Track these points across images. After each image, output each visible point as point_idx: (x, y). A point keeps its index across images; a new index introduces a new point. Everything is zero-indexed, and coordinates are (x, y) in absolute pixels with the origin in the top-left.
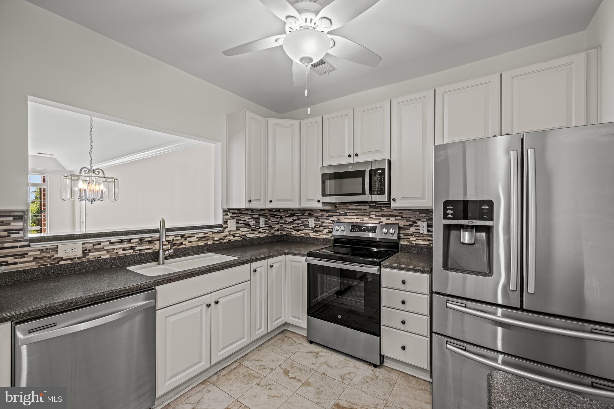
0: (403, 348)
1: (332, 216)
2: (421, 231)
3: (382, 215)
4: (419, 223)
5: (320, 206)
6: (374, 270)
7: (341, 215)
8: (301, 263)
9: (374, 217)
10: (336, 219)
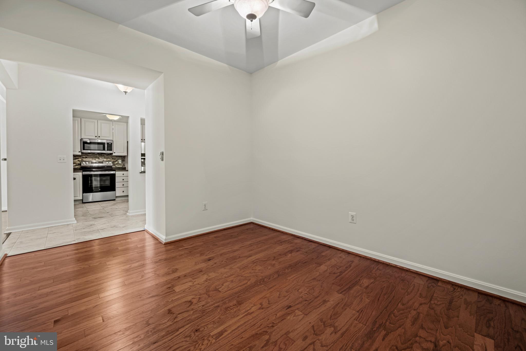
0: (123, 192)
1: (78, 158)
2: (119, 163)
3: (104, 158)
4: (119, 160)
5: (80, 154)
6: (112, 172)
7: (84, 158)
8: (78, 175)
9: (101, 158)
10: (81, 160)
